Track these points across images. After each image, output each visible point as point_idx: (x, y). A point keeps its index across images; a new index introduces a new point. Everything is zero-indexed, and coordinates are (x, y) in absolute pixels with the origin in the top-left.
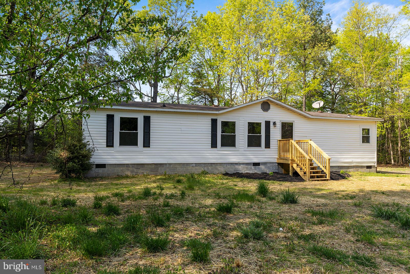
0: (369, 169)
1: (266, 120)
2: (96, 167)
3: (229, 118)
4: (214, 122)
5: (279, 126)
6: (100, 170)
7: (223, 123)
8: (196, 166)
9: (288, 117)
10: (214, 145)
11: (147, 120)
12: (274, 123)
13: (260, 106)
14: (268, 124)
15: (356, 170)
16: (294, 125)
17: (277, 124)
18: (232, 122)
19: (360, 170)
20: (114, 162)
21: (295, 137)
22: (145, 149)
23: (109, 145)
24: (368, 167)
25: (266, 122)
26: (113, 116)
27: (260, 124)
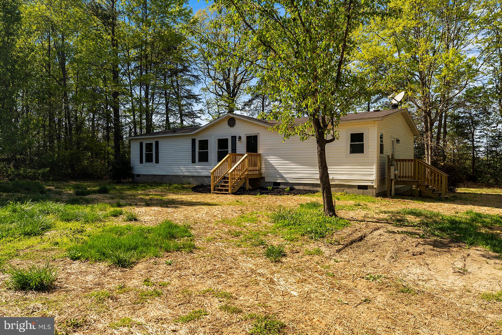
0: (362, 190)
1: (232, 135)
2: (137, 176)
3: (203, 137)
4: (194, 141)
5: (244, 139)
6: (138, 178)
7: (200, 141)
9: (251, 131)
10: (194, 161)
11: (157, 143)
12: (240, 138)
13: (226, 123)
14: (234, 138)
15: (340, 190)
16: (259, 138)
17: (242, 138)
18: (206, 140)
19: (347, 190)
20: (143, 173)
21: (260, 150)
22: (156, 164)
23: (141, 162)
24: (360, 187)
25: (232, 137)
26: (142, 142)
27: (227, 139)
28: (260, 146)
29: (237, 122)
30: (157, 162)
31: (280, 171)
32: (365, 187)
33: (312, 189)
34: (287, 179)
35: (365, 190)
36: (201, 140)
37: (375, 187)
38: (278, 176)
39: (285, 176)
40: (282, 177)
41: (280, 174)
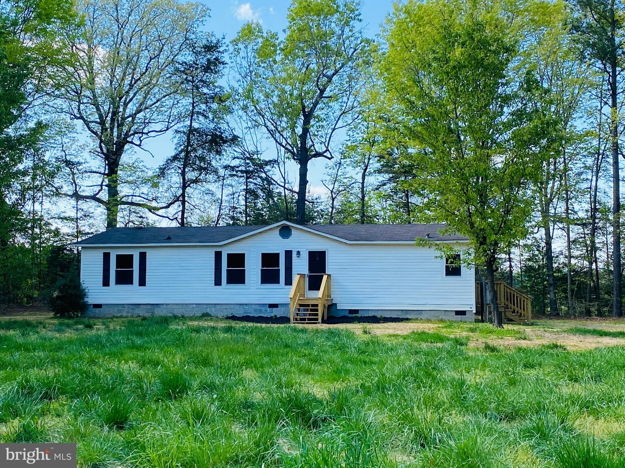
0: (460, 316)
1: (286, 249)
2: (94, 307)
3: (236, 250)
4: (218, 255)
5: (305, 256)
6: (97, 310)
7: (229, 255)
8: (196, 307)
9: (317, 245)
10: (218, 282)
11: (143, 256)
12: (298, 253)
13: (277, 232)
14: (289, 254)
15: (434, 317)
16: (327, 254)
17: (301, 253)
18: (241, 254)
19: (442, 316)
20: (110, 302)
21: (329, 270)
22: (142, 287)
23: (106, 283)
24: (458, 313)
25: (286, 252)
26: (109, 254)
27: (278, 255)
28: (329, 264)
29: (294, 232)
30: (142, 282)
31: (358, 296)
32: (463, 313)
35: (463, 316)
36: (231, 254)
37: (474, 311)
39: (366, 301)
40: (362, 304)
41: (358, 299)
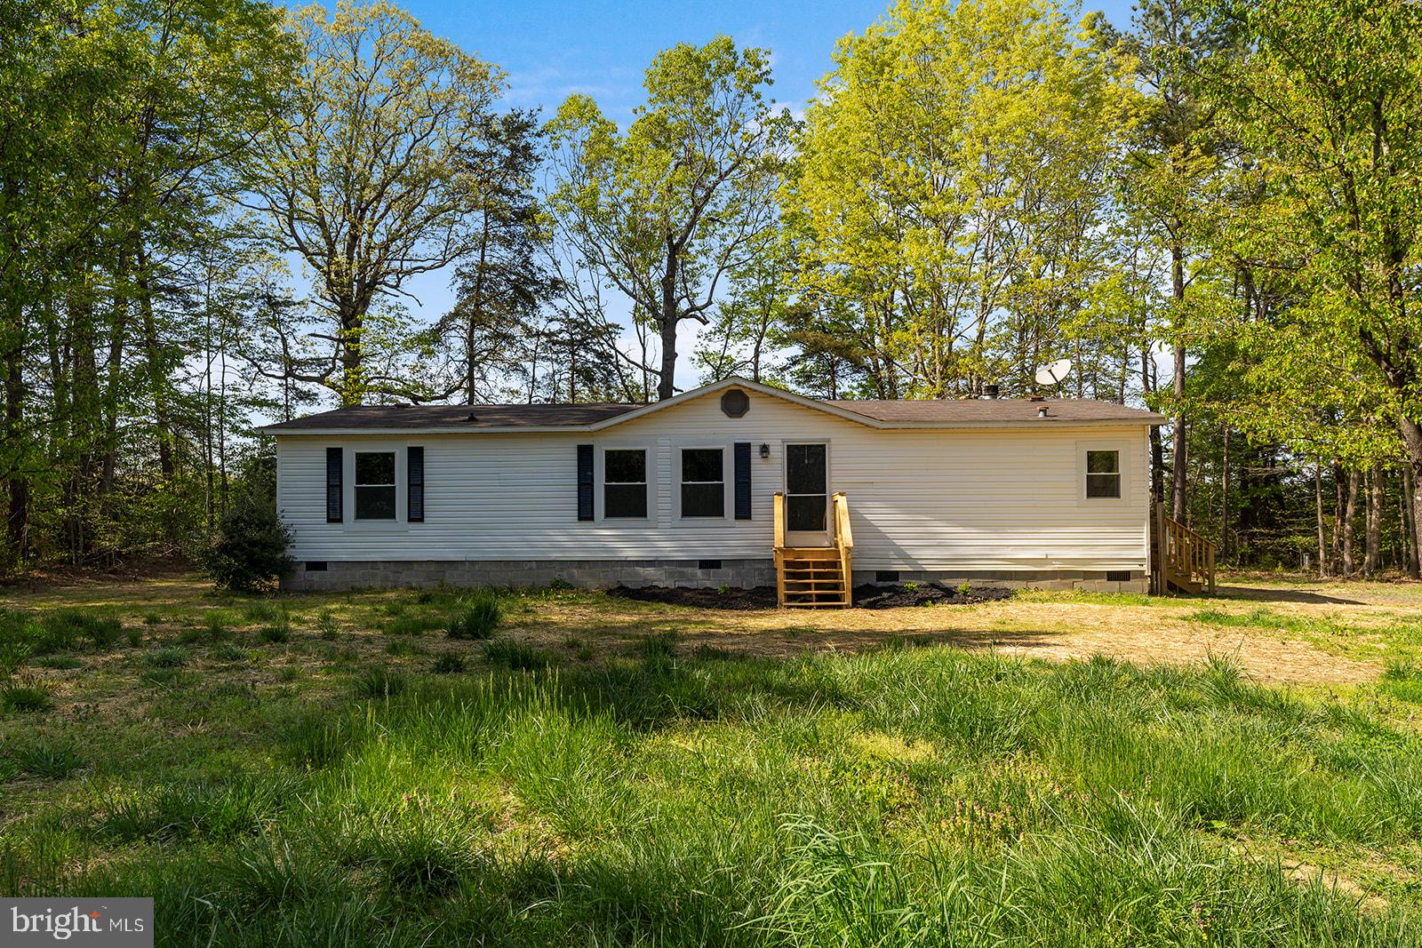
0: (1117, 582)
1: (737, 441)
2: (307, 570)
3: (625, 441)
4: (585, 454)
5: (779, 455)
6: (316, 575)
7: (610, 454)
8: (538, 568)
9: (804, 431)
10: (585, 513)
11: (416, 456)
12: (765, 449)
13: (717, 404)
14: (743, 451)
15: (1063, 584)
16: (830, 452)
17: (771, 450)
18: (636, 452)
19: (1080, 584)
20: (344, 558)
21: (834, 486)
22: (413, 525)
23: (334, 516)
24: (1113, 576)
25: (737, 446)
26: (339, 451)
27: (718, 454)
28: (833, 473)
29: (753, 403)
30: (416, 515)
31: (898, 542)
32: (1124, 576)
33: (991, 585)
34: (920, 562)
35: (1124, 583)
36: (613, 452)
37: (1148, 573)
38: (892, 554)
39: (915, 554)
40: (907, 559)
41: (897, 549)
